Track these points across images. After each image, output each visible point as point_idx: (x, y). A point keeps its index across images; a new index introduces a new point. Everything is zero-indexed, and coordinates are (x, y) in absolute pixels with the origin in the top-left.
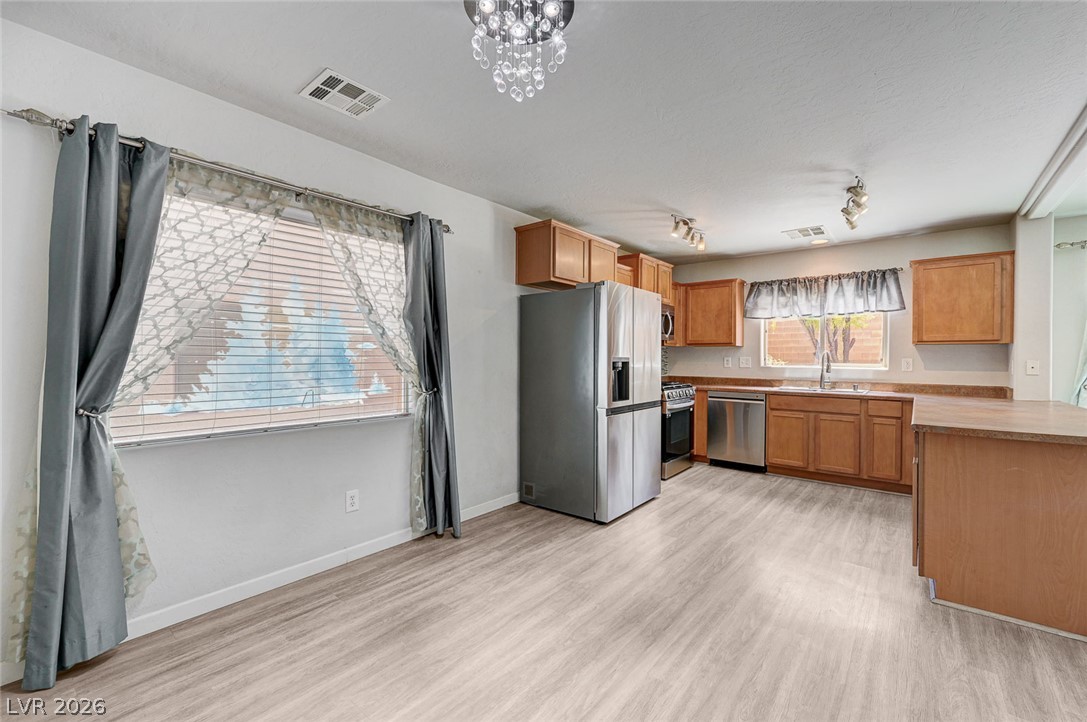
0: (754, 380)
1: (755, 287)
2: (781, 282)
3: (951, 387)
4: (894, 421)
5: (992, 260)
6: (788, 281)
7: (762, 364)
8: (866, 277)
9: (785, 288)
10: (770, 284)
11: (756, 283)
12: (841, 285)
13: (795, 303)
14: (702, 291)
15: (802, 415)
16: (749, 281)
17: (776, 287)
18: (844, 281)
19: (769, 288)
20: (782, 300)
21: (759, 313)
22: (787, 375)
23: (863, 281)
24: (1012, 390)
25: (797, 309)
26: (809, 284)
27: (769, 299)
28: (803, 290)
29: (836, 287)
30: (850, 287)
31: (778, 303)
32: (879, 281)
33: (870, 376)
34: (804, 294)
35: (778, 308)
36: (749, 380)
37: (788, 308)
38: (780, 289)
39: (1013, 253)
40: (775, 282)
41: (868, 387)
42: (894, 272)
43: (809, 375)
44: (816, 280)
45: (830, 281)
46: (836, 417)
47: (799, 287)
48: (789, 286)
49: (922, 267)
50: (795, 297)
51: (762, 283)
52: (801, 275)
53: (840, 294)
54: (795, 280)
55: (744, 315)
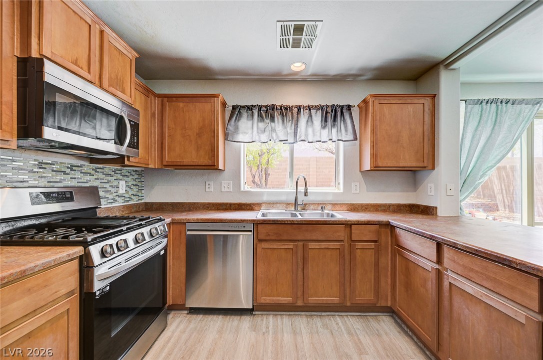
0: (235, 204)
1: (237, 111)
2: (260, 107)
3: (384, 205)
4: (373, 245)
5: (422, 101)
6: (267, 107)
7: (242, 189)
8: (329, 110)
9: (263, 114)
10: (250, 108)
11: (237, 106)
12: (310, 116)
13: (273, 130)
14: (181, 104)
15: (291, 245)
16: (230, 103)
17: (256, 112)
18: (313, 112)
19: (250, 112)
20: (261, 125)
21: (240, 137)
22: (265, 198)
23: (326, 113)
24: (436, 208)
25: (274, 135)
26: (285, 111)
27: (250, 123)
28: (280, 118)
29: (307, 116)
30: (317, 118)
31: (258, 128)
32: (339, 114)
33: (330, 198)
34: (280, 121)
35: (258, 132)
36: (231, 204)
37: (267, 134)
38: (260, 115)
39: (434, 97)
40: (255, 106)
41: (330, 207)
42: (349, 107)
43: (283, 198)
44: (291, 108)
45: (302, 110)
46: (324, 245)
47: (276, 114)
48: (268, 112)
49: (377, 101)
50: (273, 124)
51: (243, 107)
52: (278, 103)
53: (310, 123)
54: (273, 107)
55: (226, 138)
